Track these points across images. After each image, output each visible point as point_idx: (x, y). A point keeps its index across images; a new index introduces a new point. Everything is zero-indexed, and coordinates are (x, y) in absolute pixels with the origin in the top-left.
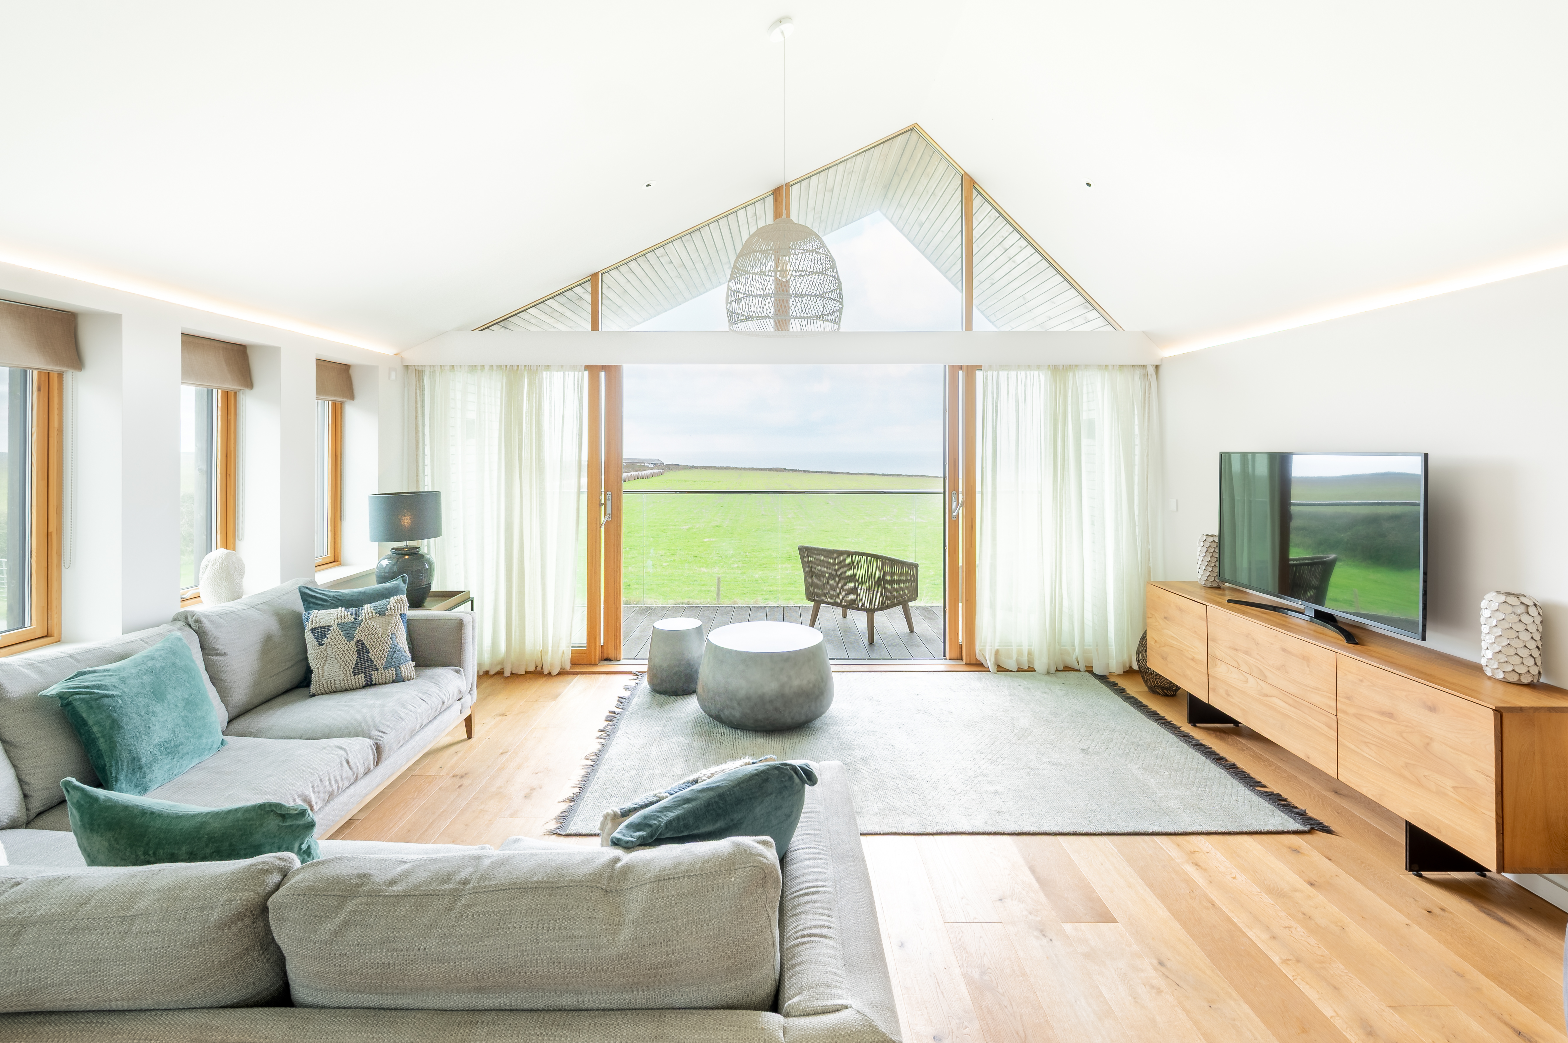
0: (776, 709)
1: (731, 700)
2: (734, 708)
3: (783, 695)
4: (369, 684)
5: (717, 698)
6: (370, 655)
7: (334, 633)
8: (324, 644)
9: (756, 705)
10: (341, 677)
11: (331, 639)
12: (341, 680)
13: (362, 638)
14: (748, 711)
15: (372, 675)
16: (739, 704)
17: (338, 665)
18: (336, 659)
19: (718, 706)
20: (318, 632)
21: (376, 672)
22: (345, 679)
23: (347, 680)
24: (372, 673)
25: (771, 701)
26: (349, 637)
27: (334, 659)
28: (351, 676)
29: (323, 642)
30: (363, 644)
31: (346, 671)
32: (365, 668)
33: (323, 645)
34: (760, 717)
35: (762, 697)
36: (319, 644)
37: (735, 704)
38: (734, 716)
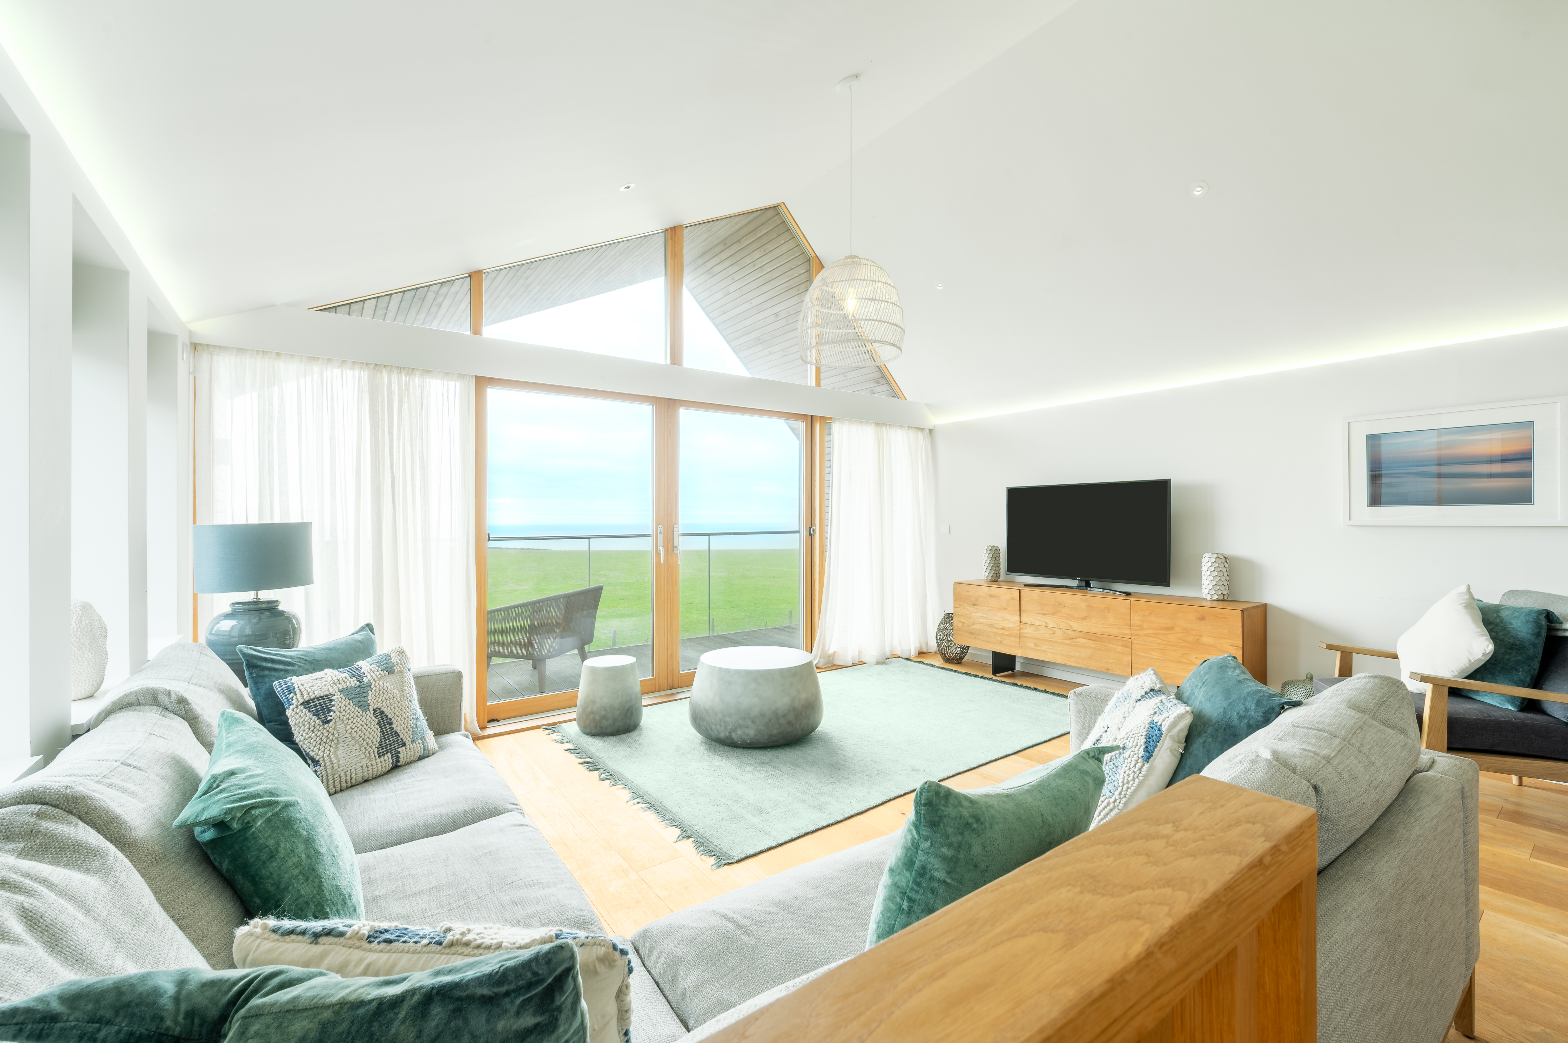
0: (789, 723)
1: (744, 719)
2: (747, 727)
3: (794, 709)
4: (396, 767)
5: (728, 719)
6: (394, 726)
7: (340, 703)
8: (331, 720)
9: (770, 721)
10: (364, 763)
11: (340, 712)
12: (365, 766)
13: (380, 705)
14: (763, 728)
15: (399, 752)
16: (753, 722)
17: (357, 747)
18: (353, 738)
19: (730, 727)
20: (315, 706)
21: (404, 748)
22: (369, 764)
23: (372, 765)
24: (400, 750)
25: (784, 716)
26: (363, 705)
27: (349, 739)
28: (376, 759)
29: (329, 718)
30: (382, 712)
31: (369, 753)
32: (390, 745)
33: (328, 722)
34: (775, 732)
35: (775, 713)
36: (323, 722)
37: (749, 723)
38: (748, 735)
